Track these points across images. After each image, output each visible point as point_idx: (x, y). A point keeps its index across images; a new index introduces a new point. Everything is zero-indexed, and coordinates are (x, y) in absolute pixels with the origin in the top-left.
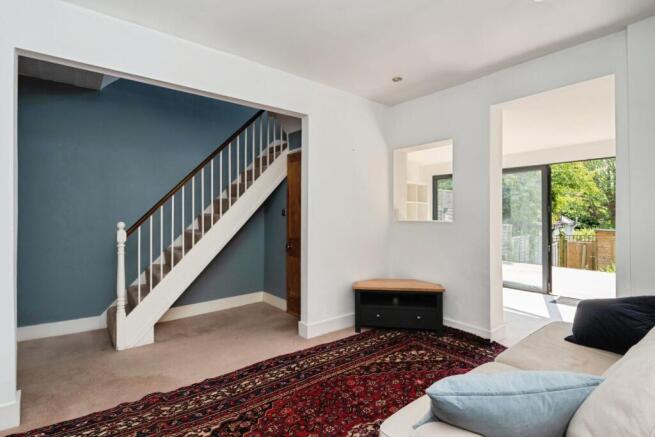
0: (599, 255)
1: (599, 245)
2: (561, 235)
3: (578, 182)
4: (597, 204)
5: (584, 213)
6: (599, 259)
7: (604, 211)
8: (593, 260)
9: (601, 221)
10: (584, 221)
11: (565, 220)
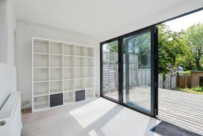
0: (192, 81)
1: (192, 77)
2: (177, 73)
3: (184, 52)
4: (192, 62)
5: (187, 65)
6: (192, 83)
7: (194, 64)
8: (190, 83)
9: (193, 68)
10: (187, 68)
11: (180, 67)
